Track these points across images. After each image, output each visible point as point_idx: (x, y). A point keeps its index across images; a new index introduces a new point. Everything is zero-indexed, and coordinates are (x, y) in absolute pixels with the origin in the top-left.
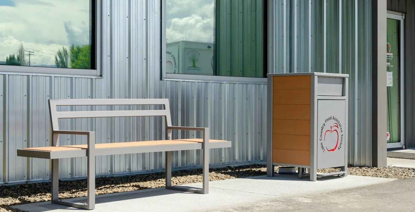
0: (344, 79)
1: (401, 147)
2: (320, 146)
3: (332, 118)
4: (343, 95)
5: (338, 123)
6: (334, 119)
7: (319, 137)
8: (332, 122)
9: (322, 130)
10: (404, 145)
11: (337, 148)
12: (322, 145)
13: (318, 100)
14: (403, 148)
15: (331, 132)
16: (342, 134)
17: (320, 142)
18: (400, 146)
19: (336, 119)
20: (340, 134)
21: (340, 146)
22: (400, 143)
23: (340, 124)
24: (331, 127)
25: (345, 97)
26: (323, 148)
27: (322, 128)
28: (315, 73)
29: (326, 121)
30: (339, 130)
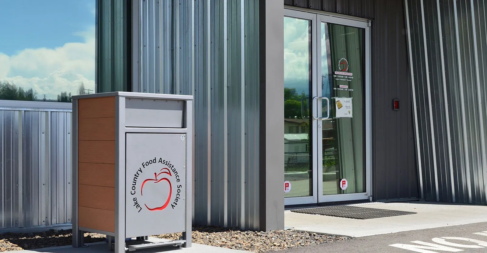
0: (184, 102)
1: (367, 198)
2: (130, 203)
3: (157, 160)
4: (184, 126)
5: (170, 169)
6: (161, 162)
7: (129, 189)
8: (158, 167)
9: (135, 179)
10: (371, 196)
11: (169, 205)
12: (135, 202)
13: (126, 133)
14: (370, 200)
15: (155, 181)
16: (179, 184)
17: (130, 198)
18: (365, 198)
19: (165, 162)
20: (175, 184)
21: (174, 203)
22: (365, 193)
23: (174, 171)
24: (155, 174)
25: (186, 129)
26: (138, 206)
27: (135, 175)
28: (119, 92)
29: (143, 166)
30: (172, 179)
